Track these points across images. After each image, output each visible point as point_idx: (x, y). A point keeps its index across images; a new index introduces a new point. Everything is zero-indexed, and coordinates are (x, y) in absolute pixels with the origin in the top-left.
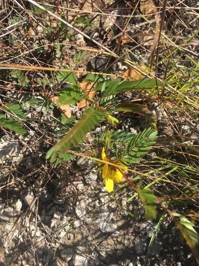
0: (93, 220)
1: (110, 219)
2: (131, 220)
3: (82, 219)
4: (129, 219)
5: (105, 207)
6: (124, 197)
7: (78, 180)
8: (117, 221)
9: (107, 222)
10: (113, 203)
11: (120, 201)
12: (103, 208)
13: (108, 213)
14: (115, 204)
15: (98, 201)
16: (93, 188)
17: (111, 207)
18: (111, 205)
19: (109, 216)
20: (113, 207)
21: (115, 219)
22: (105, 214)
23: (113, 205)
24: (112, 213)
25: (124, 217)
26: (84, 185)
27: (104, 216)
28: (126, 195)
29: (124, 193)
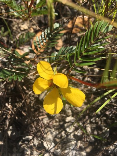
0: (62, 151)
1: (78, 147)
2: (98, 145)
3: (52, 151)
4: (96, 144)
5: (71, 137)
6: (88, 124)
7: (43, 115)
8: (85, 148)
9: (76, 150)
10: (78, 131)
11: (85, 128)
12: (69, 137)
13: (75, 142)
14: (80, 132)
15: (64, 132)
16: (57, 120)
17: (77, 135)
18: (76, 133)
19: (76, 144)
20: (79, 134)
21: (83, 147)
22: (73, 143)
23: (79, 133)
24: (79, 142)
25: (91, 143)
26: (49, 119)
27: (72, 145)
28: (88, 122)
29: (87, 120)
